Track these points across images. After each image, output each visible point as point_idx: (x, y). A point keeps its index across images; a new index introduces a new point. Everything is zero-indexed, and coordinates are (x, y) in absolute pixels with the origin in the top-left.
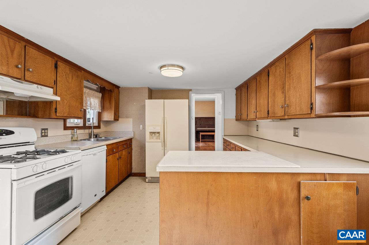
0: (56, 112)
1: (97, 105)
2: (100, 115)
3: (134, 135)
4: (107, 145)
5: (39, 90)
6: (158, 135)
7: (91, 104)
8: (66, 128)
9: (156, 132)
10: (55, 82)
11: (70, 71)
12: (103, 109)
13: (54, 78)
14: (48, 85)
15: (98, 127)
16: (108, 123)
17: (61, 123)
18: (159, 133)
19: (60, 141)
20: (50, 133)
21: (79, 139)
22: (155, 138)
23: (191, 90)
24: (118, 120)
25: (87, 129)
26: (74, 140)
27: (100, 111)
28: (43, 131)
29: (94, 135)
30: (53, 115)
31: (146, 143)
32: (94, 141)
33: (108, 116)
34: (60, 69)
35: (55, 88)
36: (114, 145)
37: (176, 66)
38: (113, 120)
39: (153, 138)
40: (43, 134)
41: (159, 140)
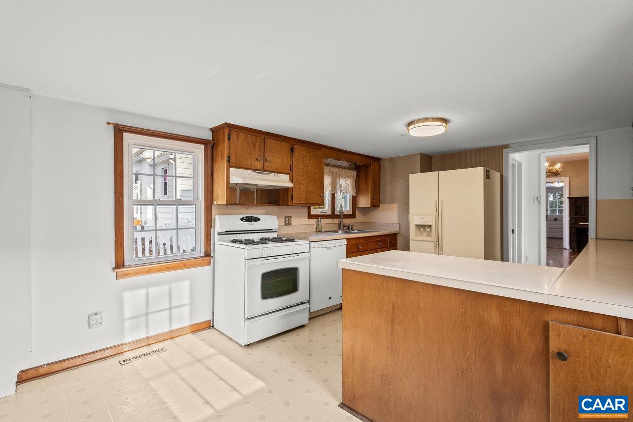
0: (292, 199)
1: (350, 187)
2: (355, 199)
3: (400, 229)
4: (348, 239)
5: (276, 178)
6: (429, 229)
7: (341, 186)
8: (310, 216)
9: (426, 225)
10: (291, 168)
11: (307, 152)
12: (358, 191)
13: (290, 163)
14: (284, 172)
15: (353, 216)
16: (365, 210)
17: (305, 210)
18: (430, 226)
19: (304, 231)
20: (294, 221)
21: (323, 230)
22: (425, 234)
23: (507, 146)
24: (378, 206)
25: (336, 218)
26: (319, 231)
27: (355, 195)
28: (287, 219)
29: (343, 227)
30: (290, 203)
31: (410, 241)
32: (342, 233)
33: (364, 201)
34: (296, 153)
35: (291, 174)
36: (361, 240)
37: (430, 120)
38: (370, 206)
39: (421, 234)
40: (287, 222)
41: (429, 239)
